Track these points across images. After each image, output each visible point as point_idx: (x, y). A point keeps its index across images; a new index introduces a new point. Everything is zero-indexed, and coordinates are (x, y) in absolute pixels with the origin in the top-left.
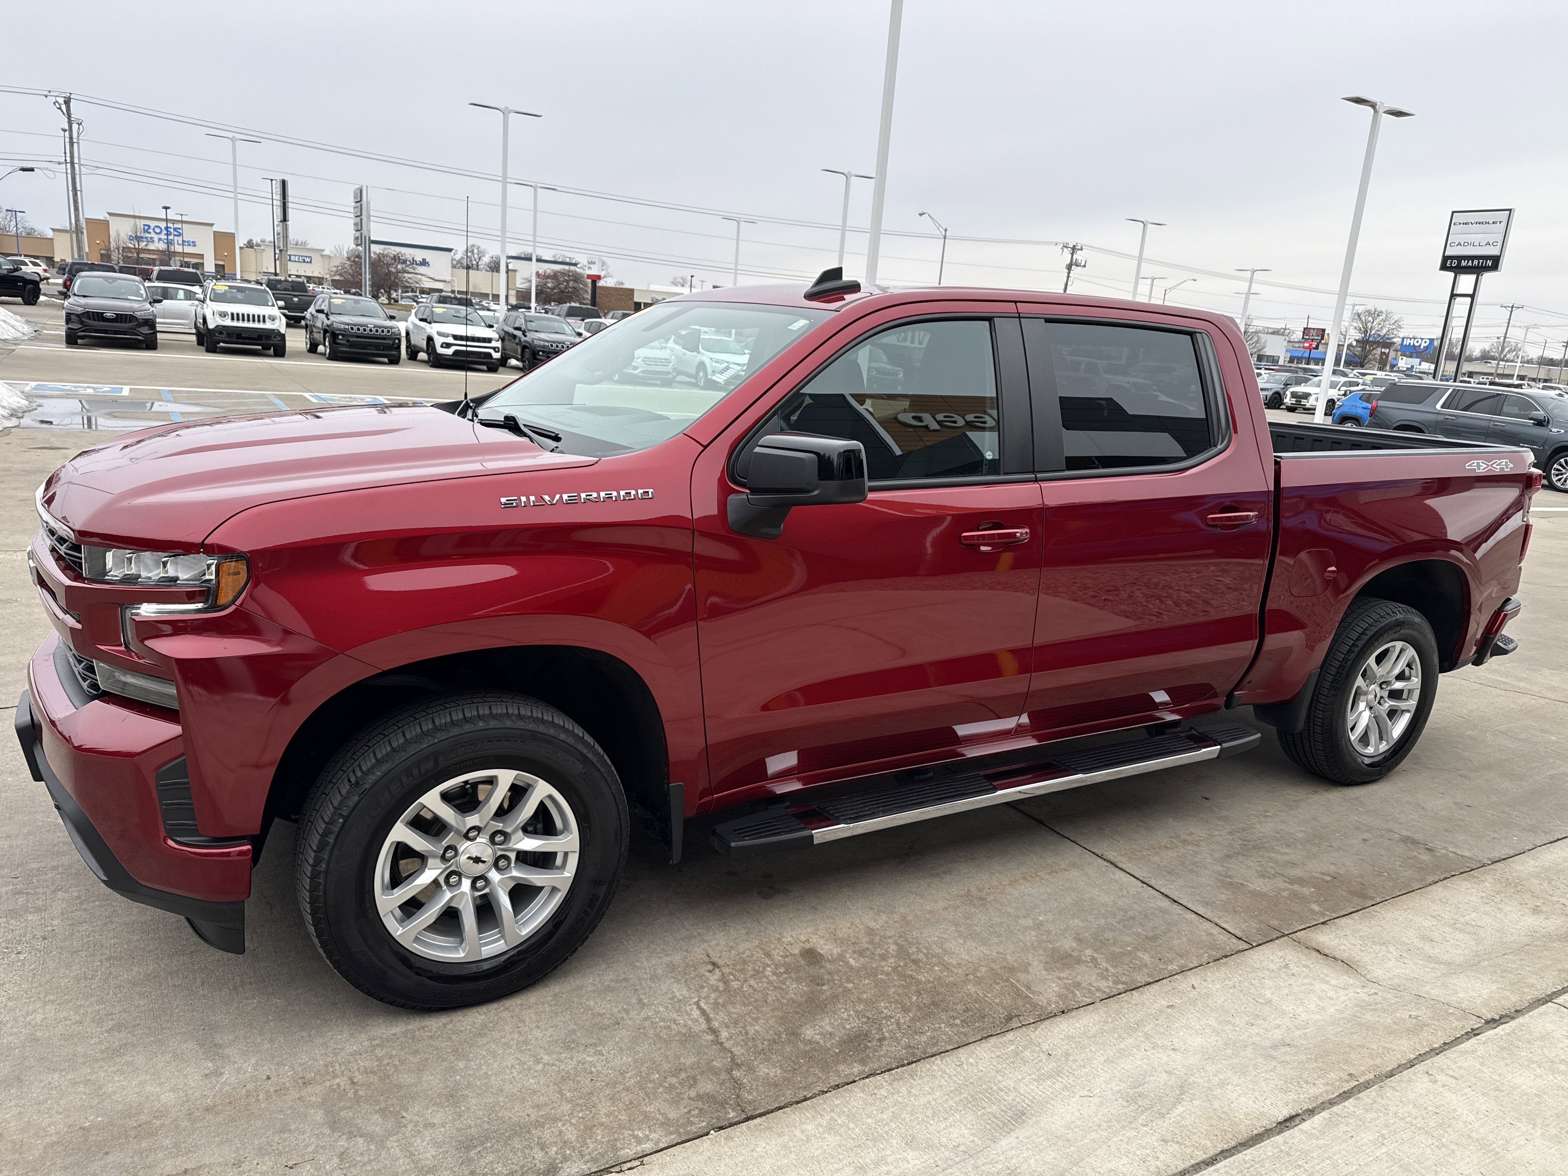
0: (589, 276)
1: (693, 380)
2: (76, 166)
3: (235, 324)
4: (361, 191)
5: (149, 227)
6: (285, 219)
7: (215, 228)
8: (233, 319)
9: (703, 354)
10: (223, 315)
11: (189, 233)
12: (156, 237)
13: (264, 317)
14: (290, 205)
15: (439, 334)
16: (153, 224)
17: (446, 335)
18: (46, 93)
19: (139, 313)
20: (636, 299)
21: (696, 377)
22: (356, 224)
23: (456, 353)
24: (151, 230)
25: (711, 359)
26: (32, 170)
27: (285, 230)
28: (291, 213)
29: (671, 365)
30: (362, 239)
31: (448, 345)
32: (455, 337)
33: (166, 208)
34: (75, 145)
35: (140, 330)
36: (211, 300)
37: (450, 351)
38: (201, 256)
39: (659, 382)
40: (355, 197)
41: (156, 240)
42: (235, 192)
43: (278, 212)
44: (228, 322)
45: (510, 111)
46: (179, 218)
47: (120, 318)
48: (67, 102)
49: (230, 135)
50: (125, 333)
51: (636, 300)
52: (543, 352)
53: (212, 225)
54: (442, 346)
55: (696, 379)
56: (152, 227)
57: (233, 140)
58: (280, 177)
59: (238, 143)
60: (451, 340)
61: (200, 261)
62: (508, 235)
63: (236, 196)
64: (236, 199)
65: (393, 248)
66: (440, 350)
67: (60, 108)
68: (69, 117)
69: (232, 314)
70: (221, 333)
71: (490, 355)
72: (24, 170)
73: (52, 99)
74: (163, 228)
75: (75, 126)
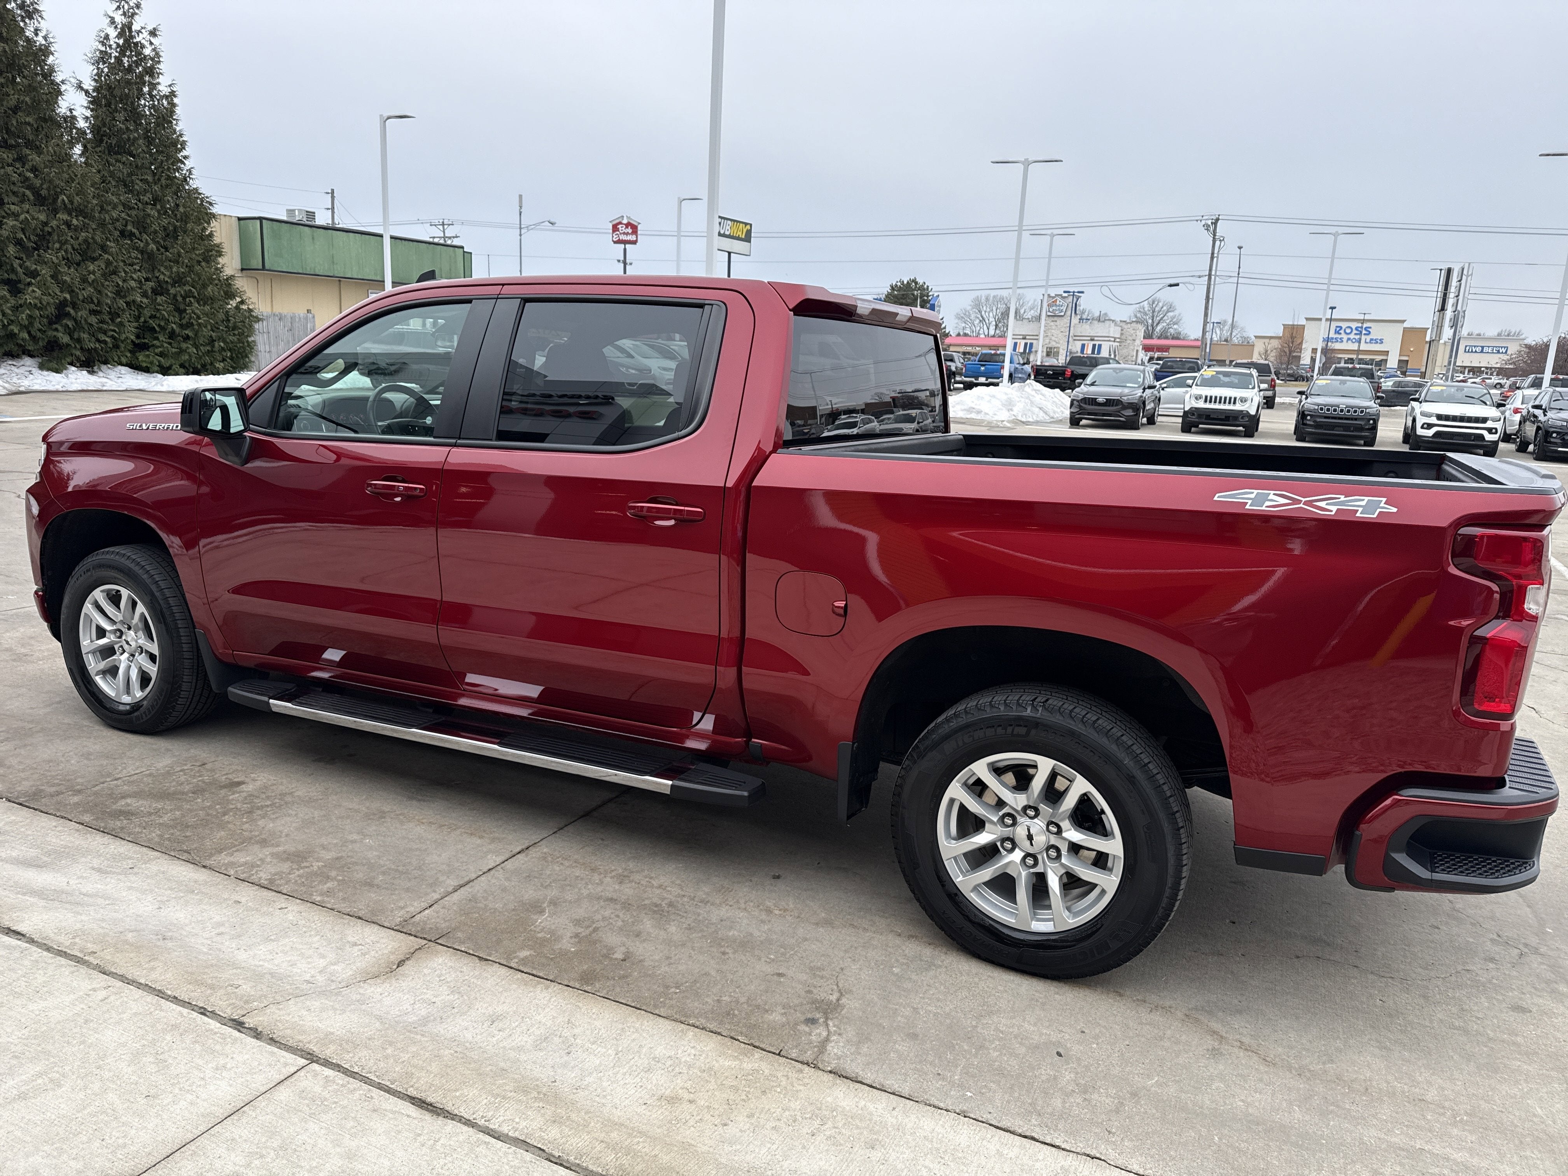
2: (1213, 277)
3: (1208, 406)
5: (1341, 328)
7: (1406, 325)
8: (1206, 401)
10: (1198, 398)
11: (1377, 331)
12: (1345, 337)
13: (1235, 399)
15: (1423, 414)
16: (1344, 325)
17: (1429, 415)
19: (1125, 398)
23: (1438, 434)
24: (1342, 331)
26: (1177, 285)
31: (1430, 426)
32: (1439, 417)
33: (1332, 308)
34: (1215, 259)
35: (1123, 412)
36: (1197, 385)
37: (1430, 433)
38: (1387, 353)
41: (1345, 340)
44: (1201, 405)
47: (1109, 402)
48: (1215, 223)
49: (1333, 230)
50: (1110, 415)
52: (1558, 433)
53: (1403, 321)
54: (1422, 427)
56: (1344, 328)
57: (1336, 235)
58: (1445, 267)
60: (1433, 420)
61: (1384, 357)
66: (1420, 432)
67: (1208, 230)
68: (1214, 235)
69: (1206, 397)
70: (1193, 415)
71: (1482, 437)
72: (1171, 286)
73: (1203, 222)
74: (1354, 328)
75: (1218, 243)
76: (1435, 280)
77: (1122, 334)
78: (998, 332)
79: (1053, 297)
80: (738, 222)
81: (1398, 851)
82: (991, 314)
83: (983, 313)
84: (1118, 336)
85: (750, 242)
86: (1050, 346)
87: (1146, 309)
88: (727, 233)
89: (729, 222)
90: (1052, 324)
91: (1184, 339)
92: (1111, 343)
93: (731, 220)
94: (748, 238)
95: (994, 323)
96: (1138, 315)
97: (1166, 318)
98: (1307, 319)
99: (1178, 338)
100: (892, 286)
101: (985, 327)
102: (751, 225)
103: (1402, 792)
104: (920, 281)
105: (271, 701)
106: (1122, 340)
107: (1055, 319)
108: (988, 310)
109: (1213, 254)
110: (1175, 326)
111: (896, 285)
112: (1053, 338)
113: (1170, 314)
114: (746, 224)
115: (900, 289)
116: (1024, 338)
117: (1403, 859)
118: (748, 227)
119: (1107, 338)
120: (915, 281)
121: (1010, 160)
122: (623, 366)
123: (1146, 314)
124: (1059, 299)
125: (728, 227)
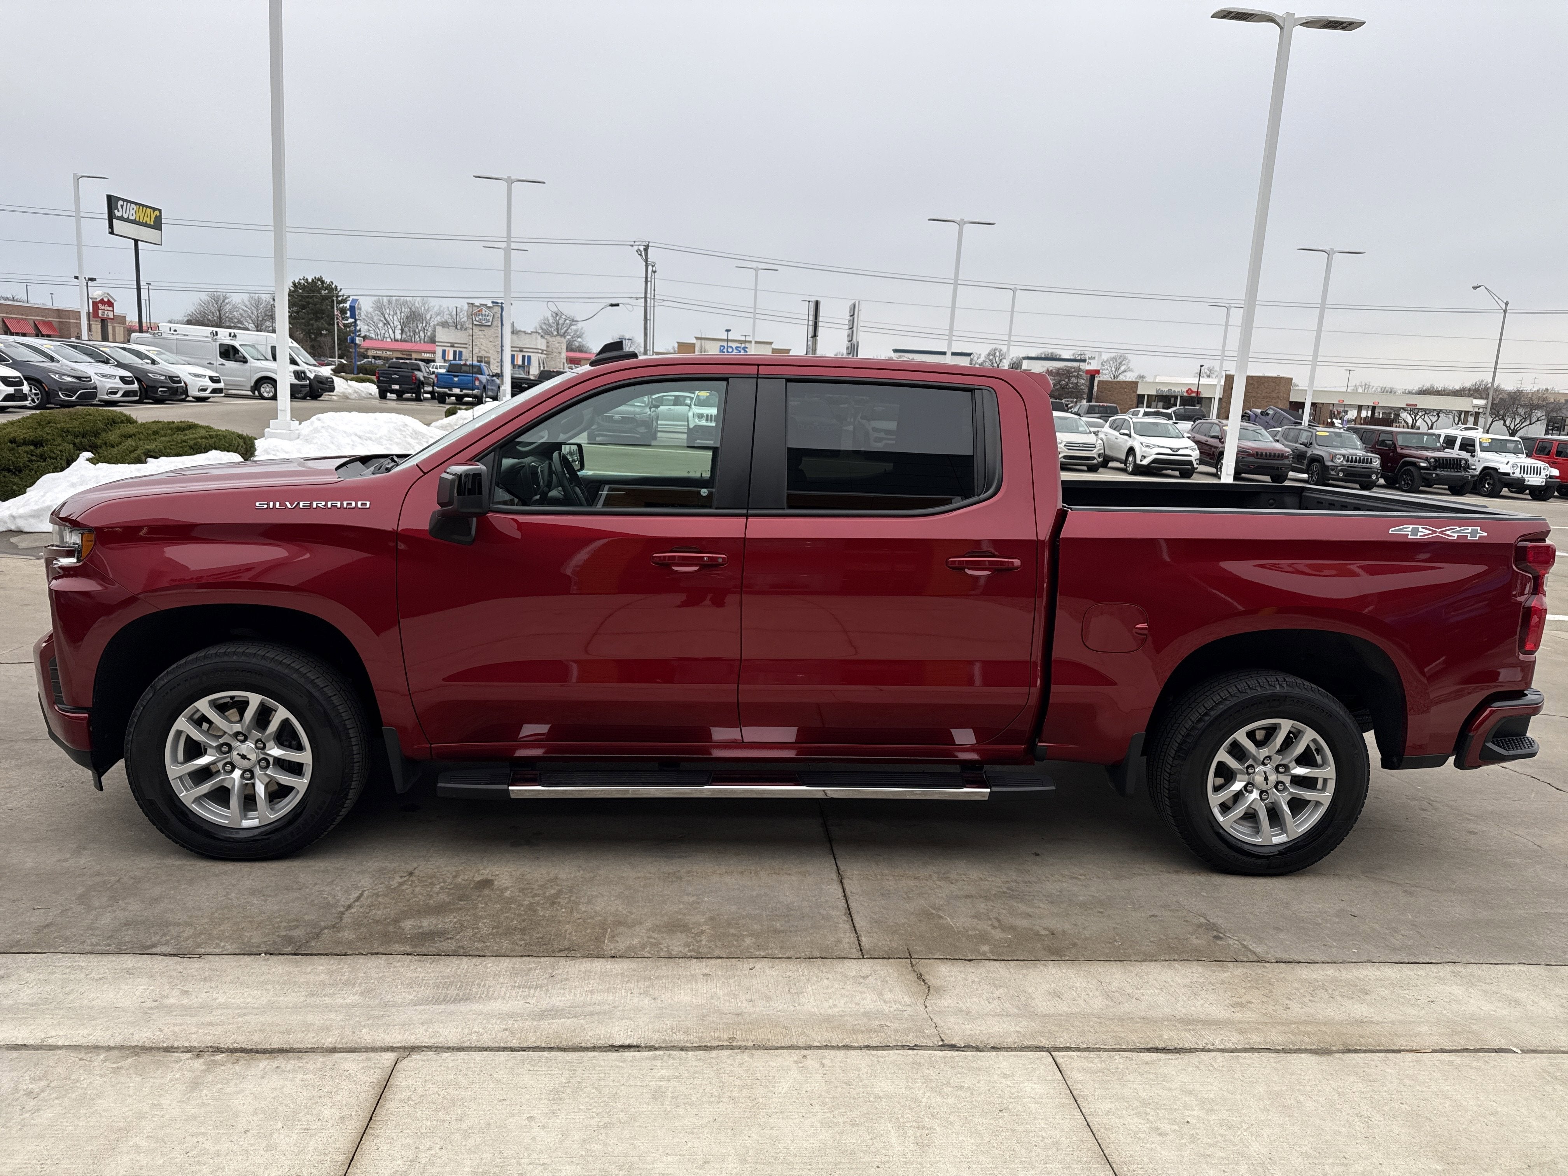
0: (1088, 372)
1: (1122, 466)
2: (648, 300)
4: (854, 306)
6: (815, 335)
8: (707, 420)
9: (1135, 439)
10: (701, 416)
14: (820, 324)
18: (632, 243)
19: (638, 416)
20: (1140, 391)
21: (1125, 462)
22: (848, 336)
25: (1142, 443)
26: (617, 305)
27: (815, 344)
28: (820, 331)
29: (1096, 450)
30: (853, 348)
33: (728, 331)
34: (649, 283)
36: (695, 405)
39: (1085, 468)
40: (850, 312)
42: (755, 313)
43: (811, 329)
45: (965, 223)
46: (743, 338)
48: (646, 250)
49: (754, 265)
51: (1139, 393)
53: (771, 343)
55: (1126, 465)
57: (756, 270)
58: (814, 299)
59: (760, 272)
62: (955, 333)
63: (754, 316)
64: (754, 318)
65: (907, 355)
67: (641, 255)
68: (646, 261)
70: (698, 432)
72: (612, 305)
73: (636, 248)
74: (734, 348)
75: (650, 268)
76: (805, 312)
77: (548, 347)
78: (404, 336)
79: (478, 307)
80: (143, 206)
81: (1488, 742)
82: (395, 318)
83: (387, 316)
84: (545, 348)
85: (160, 230)
86: (480, 355)
87: (551, 321)
88: (132, 218)
89: (133, 206)
90: (480, 333)
91: (586, 352)
92: (540, 355)
93: (136, 204)
94: (157, 225)
95: (399, 327)
96: (544, 327)
97: (569, 331)
98: (697, 338)
99: (581, 351)
100: (294, 283)
101: (390, 330)
102: (160, 211)
103: (1494, 705)
104: (327, 280)
105: (510, 788)
106: (548, 352)
107: (483, 328)
108: (392, 313)
109: (646, 278)
110: (579, 340)
111: (299, 283)
112: (482, 347)
113: (573, 327)
114: (154, 209)
115: (304, 288)
116: (453, 346)
117: (1490, 745)
118: (157, 213)
119: (536, 350)
120: (320, 279)
121: (494, 176)
122: (55, 373)
123: (551, 327)
124: (484, 309)
125: (133, 212)
